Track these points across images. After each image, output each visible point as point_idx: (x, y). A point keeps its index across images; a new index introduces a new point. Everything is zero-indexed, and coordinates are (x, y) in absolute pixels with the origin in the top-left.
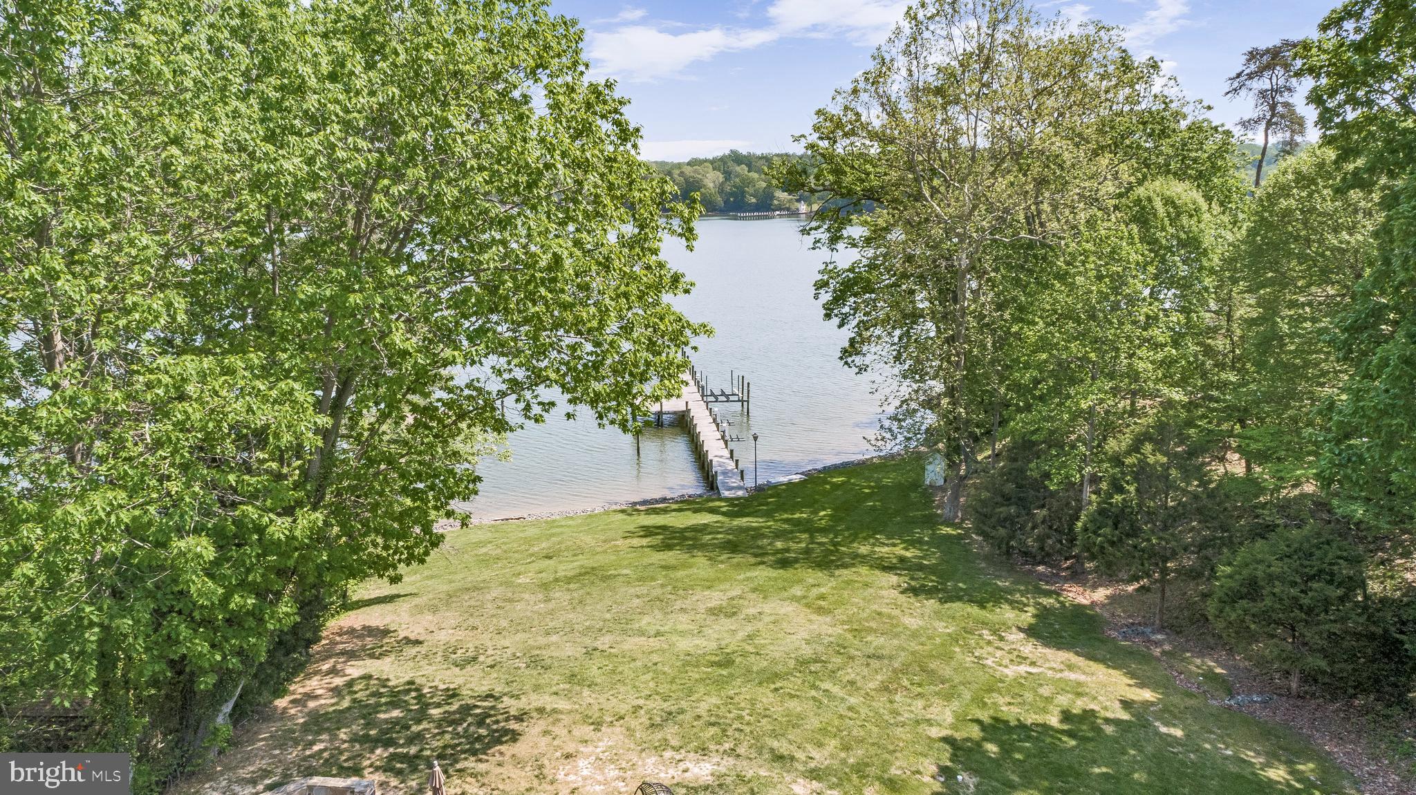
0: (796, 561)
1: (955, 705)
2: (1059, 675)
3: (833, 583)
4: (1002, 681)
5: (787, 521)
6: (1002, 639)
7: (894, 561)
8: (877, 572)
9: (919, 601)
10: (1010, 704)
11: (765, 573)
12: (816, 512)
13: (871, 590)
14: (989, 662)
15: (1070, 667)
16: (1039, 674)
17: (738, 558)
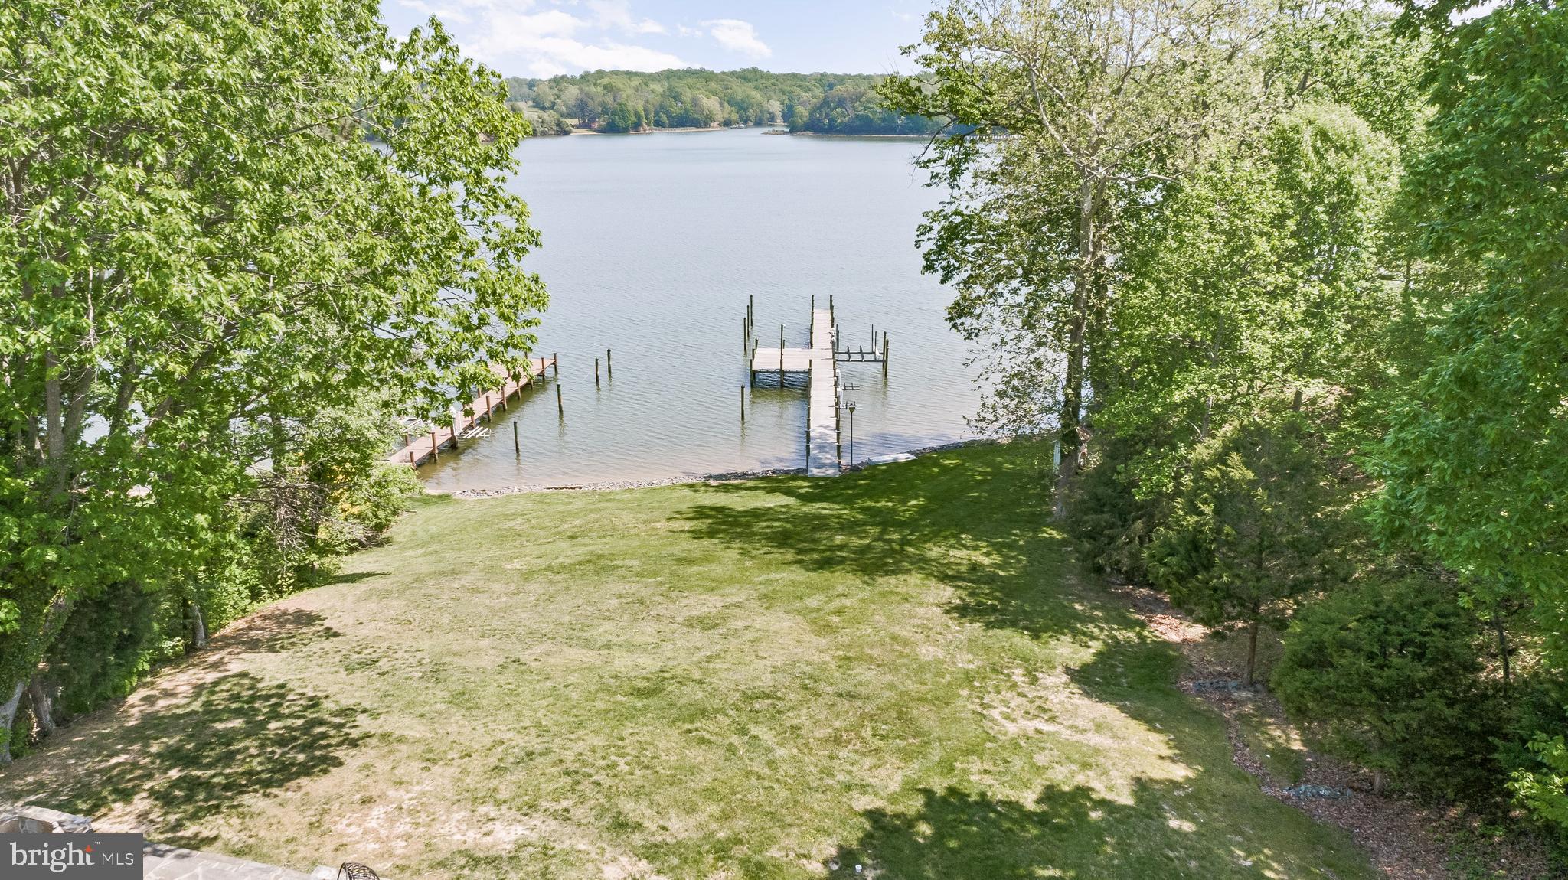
0: (842, 561)
1: (914, 768)
2: (1079, 737)
3: (866, 593)
4: (994, 739)
5: (864, 510)
6: (1034, 681)
7: (963, 569)
8: (933, 582)
9: (961, 624)
10: (986, 771)
11: (793, 576)
12: (904, 502)
13: (907, 606)
14: (995, 714)
15: (1099, 727)
16: (1049, 734)
17: (778, 555)
